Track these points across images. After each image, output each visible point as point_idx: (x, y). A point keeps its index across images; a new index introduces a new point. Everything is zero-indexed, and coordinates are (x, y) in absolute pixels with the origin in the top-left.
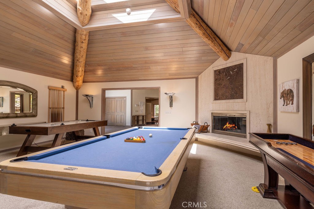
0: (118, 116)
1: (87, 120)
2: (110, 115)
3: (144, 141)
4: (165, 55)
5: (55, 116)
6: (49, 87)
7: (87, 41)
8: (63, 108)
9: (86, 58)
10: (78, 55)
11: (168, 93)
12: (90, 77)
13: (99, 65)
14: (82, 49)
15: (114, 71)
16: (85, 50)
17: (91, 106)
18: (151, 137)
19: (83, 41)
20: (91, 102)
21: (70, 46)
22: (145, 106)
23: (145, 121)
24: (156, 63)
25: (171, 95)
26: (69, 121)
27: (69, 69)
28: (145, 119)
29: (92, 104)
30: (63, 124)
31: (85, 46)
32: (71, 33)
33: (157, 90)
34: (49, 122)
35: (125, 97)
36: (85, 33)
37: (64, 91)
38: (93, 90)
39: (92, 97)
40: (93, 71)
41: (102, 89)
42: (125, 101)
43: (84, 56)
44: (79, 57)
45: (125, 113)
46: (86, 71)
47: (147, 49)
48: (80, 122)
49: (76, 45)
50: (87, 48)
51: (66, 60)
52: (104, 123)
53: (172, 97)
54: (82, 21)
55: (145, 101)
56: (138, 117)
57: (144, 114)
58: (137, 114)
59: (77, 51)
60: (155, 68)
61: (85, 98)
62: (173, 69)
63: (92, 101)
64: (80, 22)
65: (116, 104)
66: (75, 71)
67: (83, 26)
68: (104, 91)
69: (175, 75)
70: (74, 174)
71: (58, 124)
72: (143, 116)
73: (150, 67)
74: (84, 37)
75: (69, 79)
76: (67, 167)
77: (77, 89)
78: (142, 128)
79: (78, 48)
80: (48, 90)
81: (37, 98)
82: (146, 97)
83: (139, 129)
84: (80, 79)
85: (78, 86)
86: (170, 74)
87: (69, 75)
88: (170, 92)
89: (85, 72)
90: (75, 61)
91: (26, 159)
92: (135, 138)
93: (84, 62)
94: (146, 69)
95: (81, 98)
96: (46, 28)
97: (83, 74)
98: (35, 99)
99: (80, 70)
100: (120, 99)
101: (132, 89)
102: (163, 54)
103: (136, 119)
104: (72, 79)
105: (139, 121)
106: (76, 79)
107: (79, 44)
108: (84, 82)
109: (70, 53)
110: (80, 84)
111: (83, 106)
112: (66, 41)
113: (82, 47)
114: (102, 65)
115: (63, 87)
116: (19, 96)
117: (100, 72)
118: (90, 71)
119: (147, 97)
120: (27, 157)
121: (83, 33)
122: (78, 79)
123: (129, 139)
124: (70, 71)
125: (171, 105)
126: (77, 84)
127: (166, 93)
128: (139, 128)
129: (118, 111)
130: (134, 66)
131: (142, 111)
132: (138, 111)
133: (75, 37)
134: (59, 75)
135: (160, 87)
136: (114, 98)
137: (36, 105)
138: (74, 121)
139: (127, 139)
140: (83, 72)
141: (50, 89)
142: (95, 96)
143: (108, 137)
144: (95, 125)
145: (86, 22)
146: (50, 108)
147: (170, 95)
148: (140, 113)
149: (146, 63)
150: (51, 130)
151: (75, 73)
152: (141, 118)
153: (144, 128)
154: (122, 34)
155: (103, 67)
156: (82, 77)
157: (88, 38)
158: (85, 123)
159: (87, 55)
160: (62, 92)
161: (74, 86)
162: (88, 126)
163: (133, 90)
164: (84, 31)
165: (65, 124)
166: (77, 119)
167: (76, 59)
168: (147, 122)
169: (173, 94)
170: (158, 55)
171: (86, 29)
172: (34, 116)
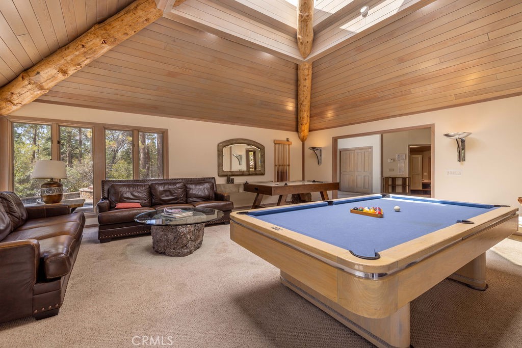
0: (359, 178)
1: (314, 181)
2: (348, 176)
3: (381, 216)
4: (442, 60)
5: (282, 175)
6: (274, 141)
7: (310, 76)
8: (289, 165)
9: (311, 99)
10: (301, 97)
11: (451, 134)
12: (317, 124)
13: (327, 105)
14: (305, 89)
15: (348, 108)
16: (309, 89)
17: (319, 162)
18: (398, 211)
19: (306, 78)
20: (319, 156)
21: (293, 87)
22: (407, 161)
23: (407, 187)
24: (422, 80)
25: (461, 136)
26: (293, 182)
27: (293, 116)
28: (407, 184)
29: (321, 160)
30: (286, 184)
31: (308, 83)
32: (293, 71)
33: (428, 130)
34: (275, 182)
35: (371, 148)
36: (307, 66)
37: (289, 145)
38: (321, 140)
39: (321, 150)
40: (321, 115)
41: (333, 138)
42: (371, 153)
43: (309, 97)
44: (302, 99)
45: (371, 173)
46: (312, 115)
47: (401, 60)
48: (306, 183)
49: (299, 85)
50: (312, 85)
51: (290, 106)
52: (335, 186)
53: (463, 141)
54: (303, 53)
55: (407, 152)
56: (394, 179)
57: (407, 175)
58: (393, 174)
59: (301, 92)
60: (419, 92)
61: (312, 151)
62: (468, 83)
63: (321, 155)
64: (301, 55)
65: (356, 158)
66: (299, 118)
67: (305, 58)
68: (335, 140)
69: (473, 94)
70: (278, 234)
71: (282, 184)
72: (404, 179)
73: (410, 91)
74: (306, 72)
75: (294, 129)
76: (274, 226)
77: (303, 140)
78: (389, 197)
79: (301, 88)
80: (274, 144)
81: (264, 154)
82: (409, 145)
83: (384, 198)
84: (305, 128)
85: (304, 136)
86: (457, 96)
87: (294, 123)
88: (458, 131)
89: (310, 117)
90: (299, 106)
91: (247, 213)
92: (366, 209)
93: (309, 104)
94: (402, 95)
95: (308, 152)
96: (269, 75)
97: (309, 121)
98: (263, 156)
99: (305, 114)
100: (363, 151)
101: (382, 133)
102: (438, 61)
103: (390, 183)
104: (297, 130)
105: (397, 187)
106: (301, 129)
107: (302, 82)
108: (310, 131)
109: (293, 96)
110: (306, 135)
111: (310, 162)
112: (288, 83)
113: (306, 84)
114: (331, 104)
115: (288, 140)
116: (252, 153)
117: (330, 114)
118: (317, 115)
119: (411, 145)
120: (248, 212)
121: (304, 67)
122: (303, 128)
123: (357, 209)
124: (294, 119)
125: (461, 158)
126: (302, 134)
127: (447, 135)
128: (384, 196)
129: (359, 169)
130: (379, 95)
131: (402, 169)
132: (393, 170)
133: (297, 75)
134: (284, 126)
135: (434, 124)
136: (354, 150)
137: (264, 162)
138: (300, 181)
139: (354, 209)
140: (309, 117)
141: (275, 144)
142: (324, 148)
143: (331, 203)
144: (323, 188)
145: (308, 51)
146: (276, 165)
147: (457, 137)
148: (399, 173)
149: (402, 84)
150: (275, 191)
151: (299, 120)
152: (399, 182)
153: (393, 197)
154: (356, 51)
155: (333, 107)
156: (308, 124)
157: (311, 72)
158: (309, 185)
159: (311, 94)
160: (287, 146)
161: (299, 137)
162: (313, 188)
163: (384, 135)
164: (306, 63)
165: (290, 184)
166: (303, 179)
167: (299, 103)
168: (412, 188)
169: (465, 134)
170: (428, 65)
171: (308, 61)
172: (263, 174)
